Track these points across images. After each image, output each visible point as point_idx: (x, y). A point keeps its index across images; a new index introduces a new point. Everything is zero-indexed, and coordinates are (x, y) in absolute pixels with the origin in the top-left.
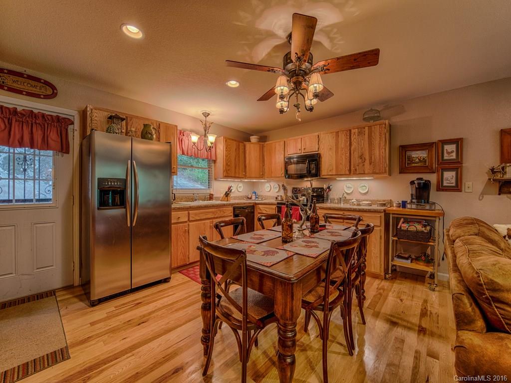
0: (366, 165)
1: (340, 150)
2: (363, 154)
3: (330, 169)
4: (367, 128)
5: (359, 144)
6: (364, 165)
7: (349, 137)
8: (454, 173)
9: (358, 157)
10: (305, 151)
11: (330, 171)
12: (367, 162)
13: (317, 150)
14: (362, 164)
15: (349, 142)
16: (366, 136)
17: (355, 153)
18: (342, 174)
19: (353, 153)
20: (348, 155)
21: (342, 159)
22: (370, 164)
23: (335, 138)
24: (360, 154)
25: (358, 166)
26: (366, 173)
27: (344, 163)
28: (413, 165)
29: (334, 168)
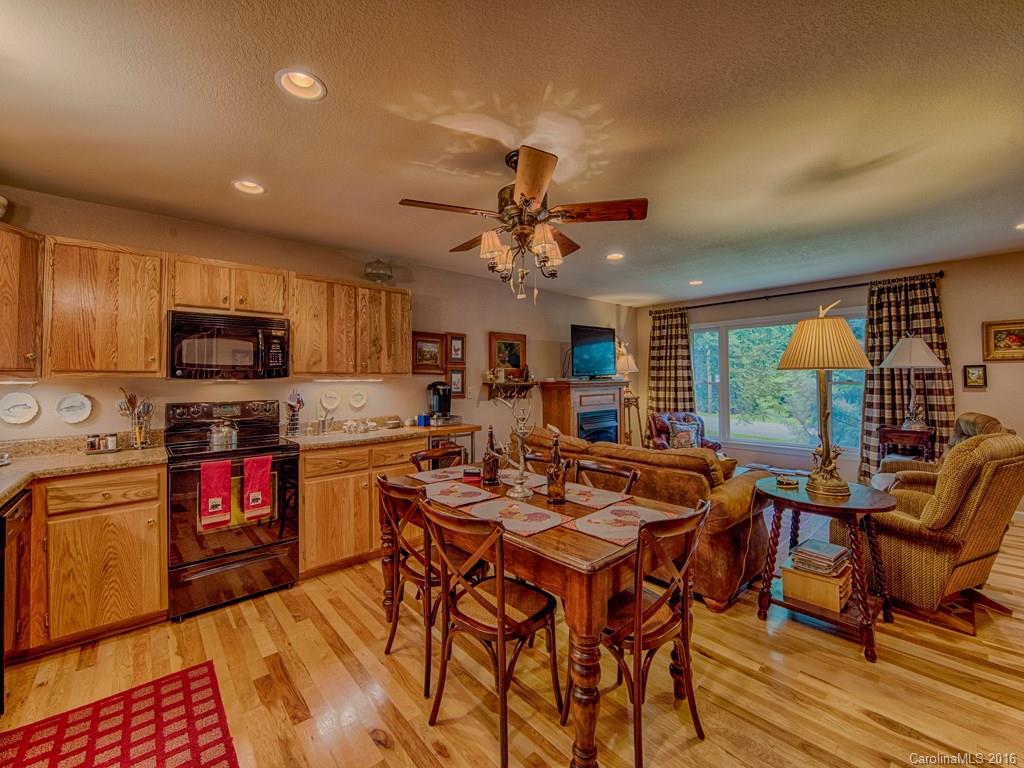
0: (382, 357)
1: (336, 322)
2: (377, 339)
3: (313, 360)
4: (383, 293)
5: (370, 318)
6: (379, 358)
7: (353, 300)
8: (459, 376)
9: (370, 342)
10: (242, 307)
11: (315, 363)
12: (384, 353)
13: (281, 311)
14: (376, 356)
15: (353, 311)
16: (383, 308)
17: (365, 334)
18: (340, 371)
19: (362, 334)
20: (352, 335)
21: (342, 340)
22: (389, 357)
23: (325, 296)
24: (373, 339)
25: (370, 358)
26: (383, 371)
27: (344, 352)
28: (425, 362)
29: (325, 358)
